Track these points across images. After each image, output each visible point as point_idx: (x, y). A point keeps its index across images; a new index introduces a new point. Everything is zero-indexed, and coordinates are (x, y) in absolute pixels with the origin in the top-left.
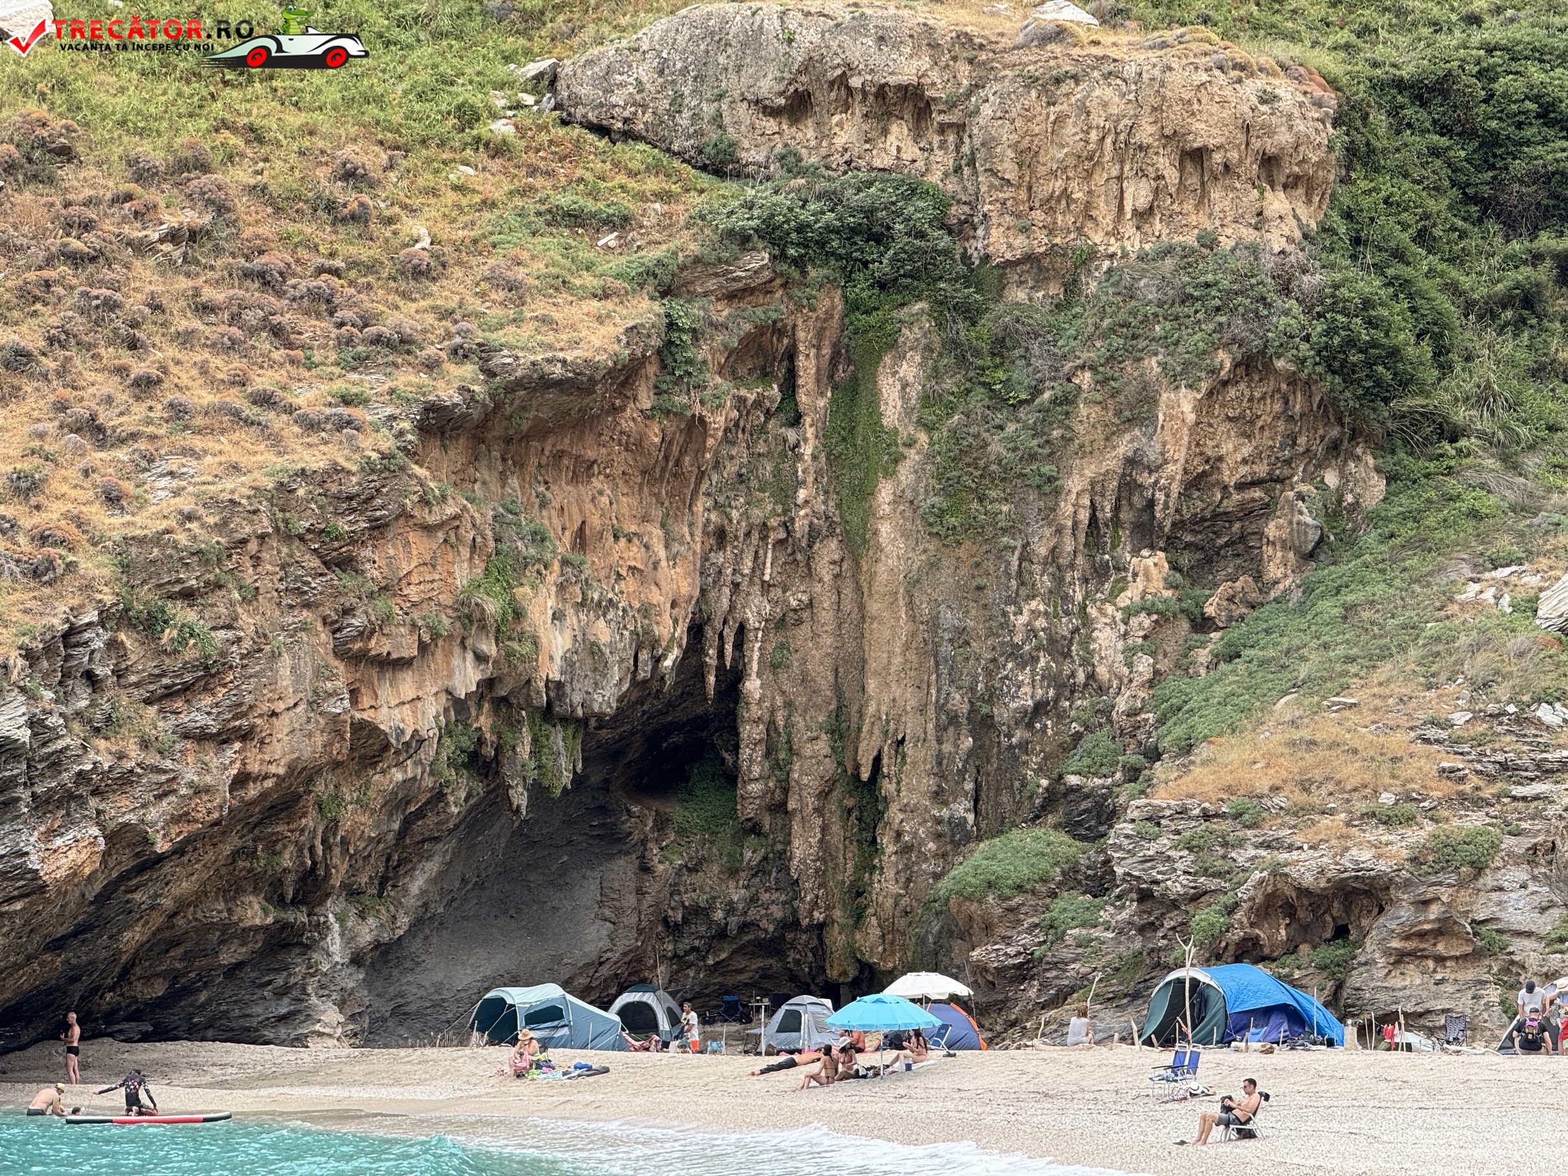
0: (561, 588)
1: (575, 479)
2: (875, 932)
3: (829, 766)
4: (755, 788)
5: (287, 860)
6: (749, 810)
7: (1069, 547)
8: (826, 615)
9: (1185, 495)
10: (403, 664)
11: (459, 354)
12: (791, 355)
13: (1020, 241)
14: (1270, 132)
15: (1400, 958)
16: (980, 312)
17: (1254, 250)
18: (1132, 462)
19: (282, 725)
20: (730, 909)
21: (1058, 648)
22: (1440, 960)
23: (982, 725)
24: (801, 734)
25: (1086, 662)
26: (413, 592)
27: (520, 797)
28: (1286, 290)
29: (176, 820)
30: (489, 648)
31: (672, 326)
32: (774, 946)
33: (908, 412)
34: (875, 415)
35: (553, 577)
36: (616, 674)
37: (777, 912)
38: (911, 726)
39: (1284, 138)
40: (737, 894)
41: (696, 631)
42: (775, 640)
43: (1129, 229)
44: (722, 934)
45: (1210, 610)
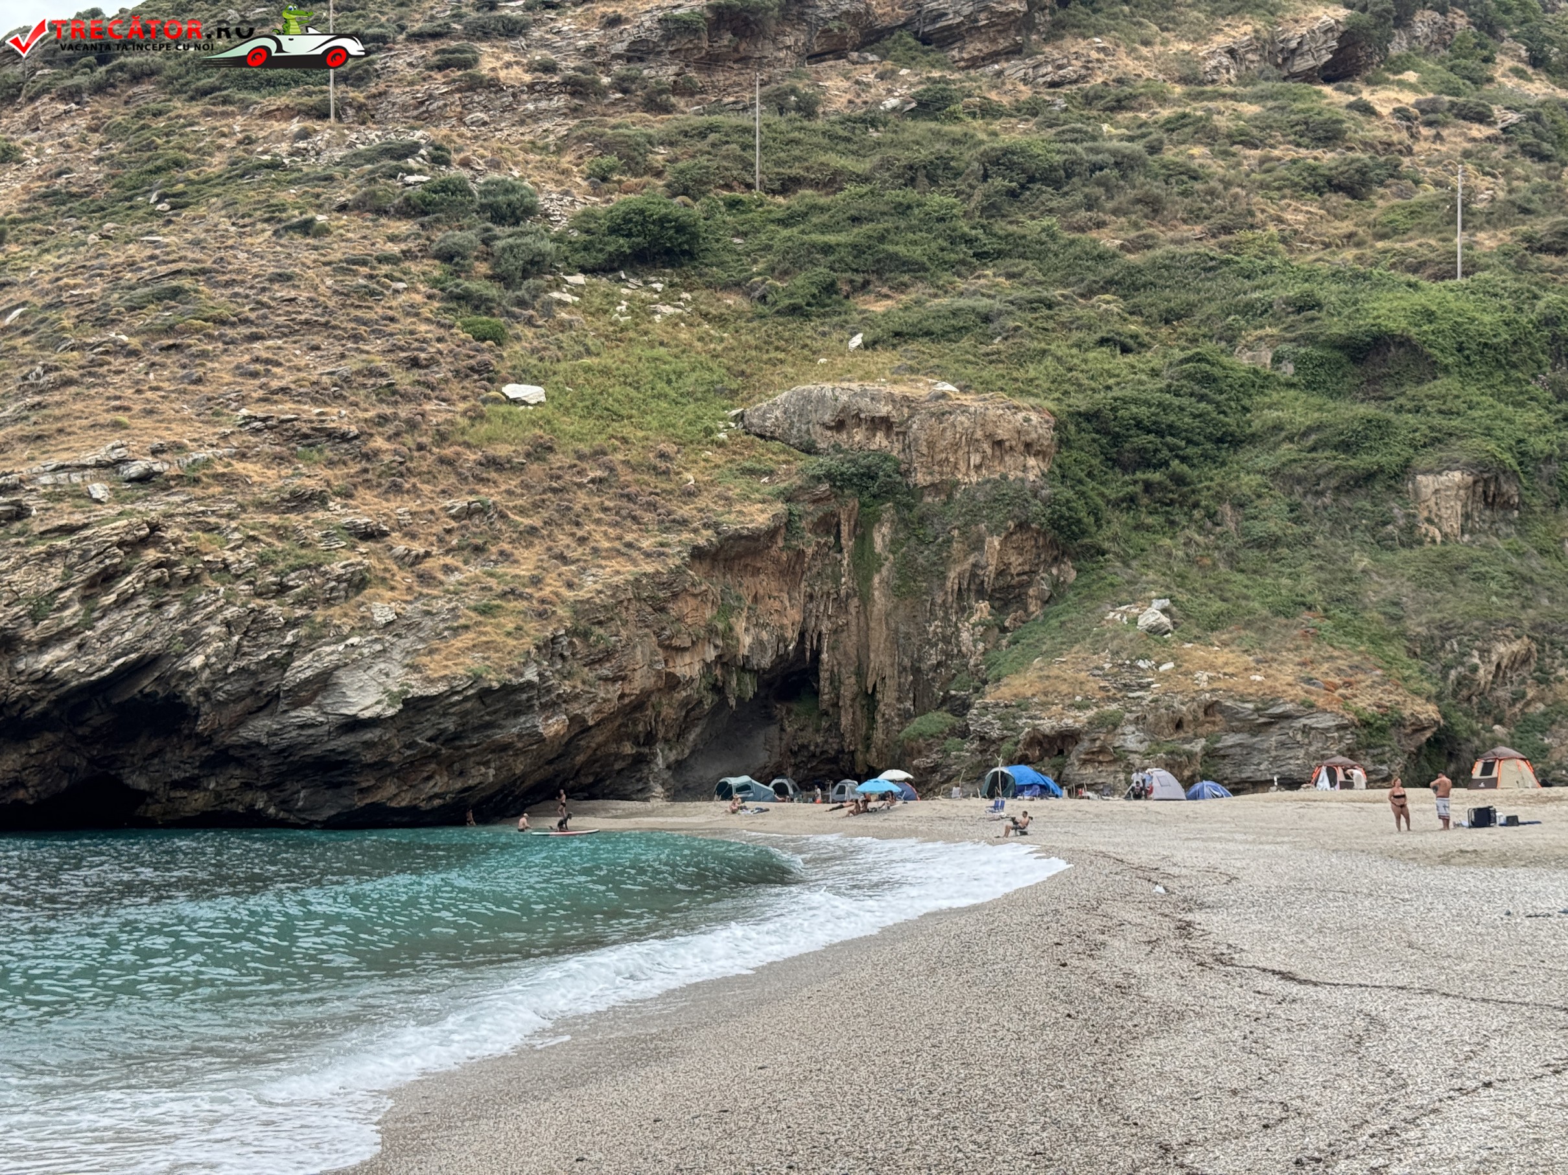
0: (748, 618)
1: (753, 575)
2: (874, 754)
3: (856, 688)
4: (826, 697)
5: (640, 728)
6: (824, 706)
7: (950, 599)
8: (853, 628)
9: (996, 578)
10: (685, 649)
11: (706, 526)
12: (838, 524)
13: (929, 478)
14: (1028, 433)
15: (1084, 762)
16: (914, 506)
17: (1022, 480)
18: (975, 565)
19: (638, 674)
20: (817, 745)
21: (946, 640)
22: (1100, 763)
23: (917, 671)
24: (844, 676)
25: (957, 645)
26: (689, 621)
27: (732, 702)
28: (1035, 496)
29: (596, 712)
30: (719, 642)
31: (791, 514)
32: (834, 760)
33: (885, 546)
34: (872, 548)
35: (744, 614)
36: (770, 652)
37: (835, 746)
38: (888, 672)
39: (1034, 436)
40: (819, 740)
41: (802, 635)
42: (833, 638)
43: (972, 473)
44: (814, 755)
45: (1007, 624)
